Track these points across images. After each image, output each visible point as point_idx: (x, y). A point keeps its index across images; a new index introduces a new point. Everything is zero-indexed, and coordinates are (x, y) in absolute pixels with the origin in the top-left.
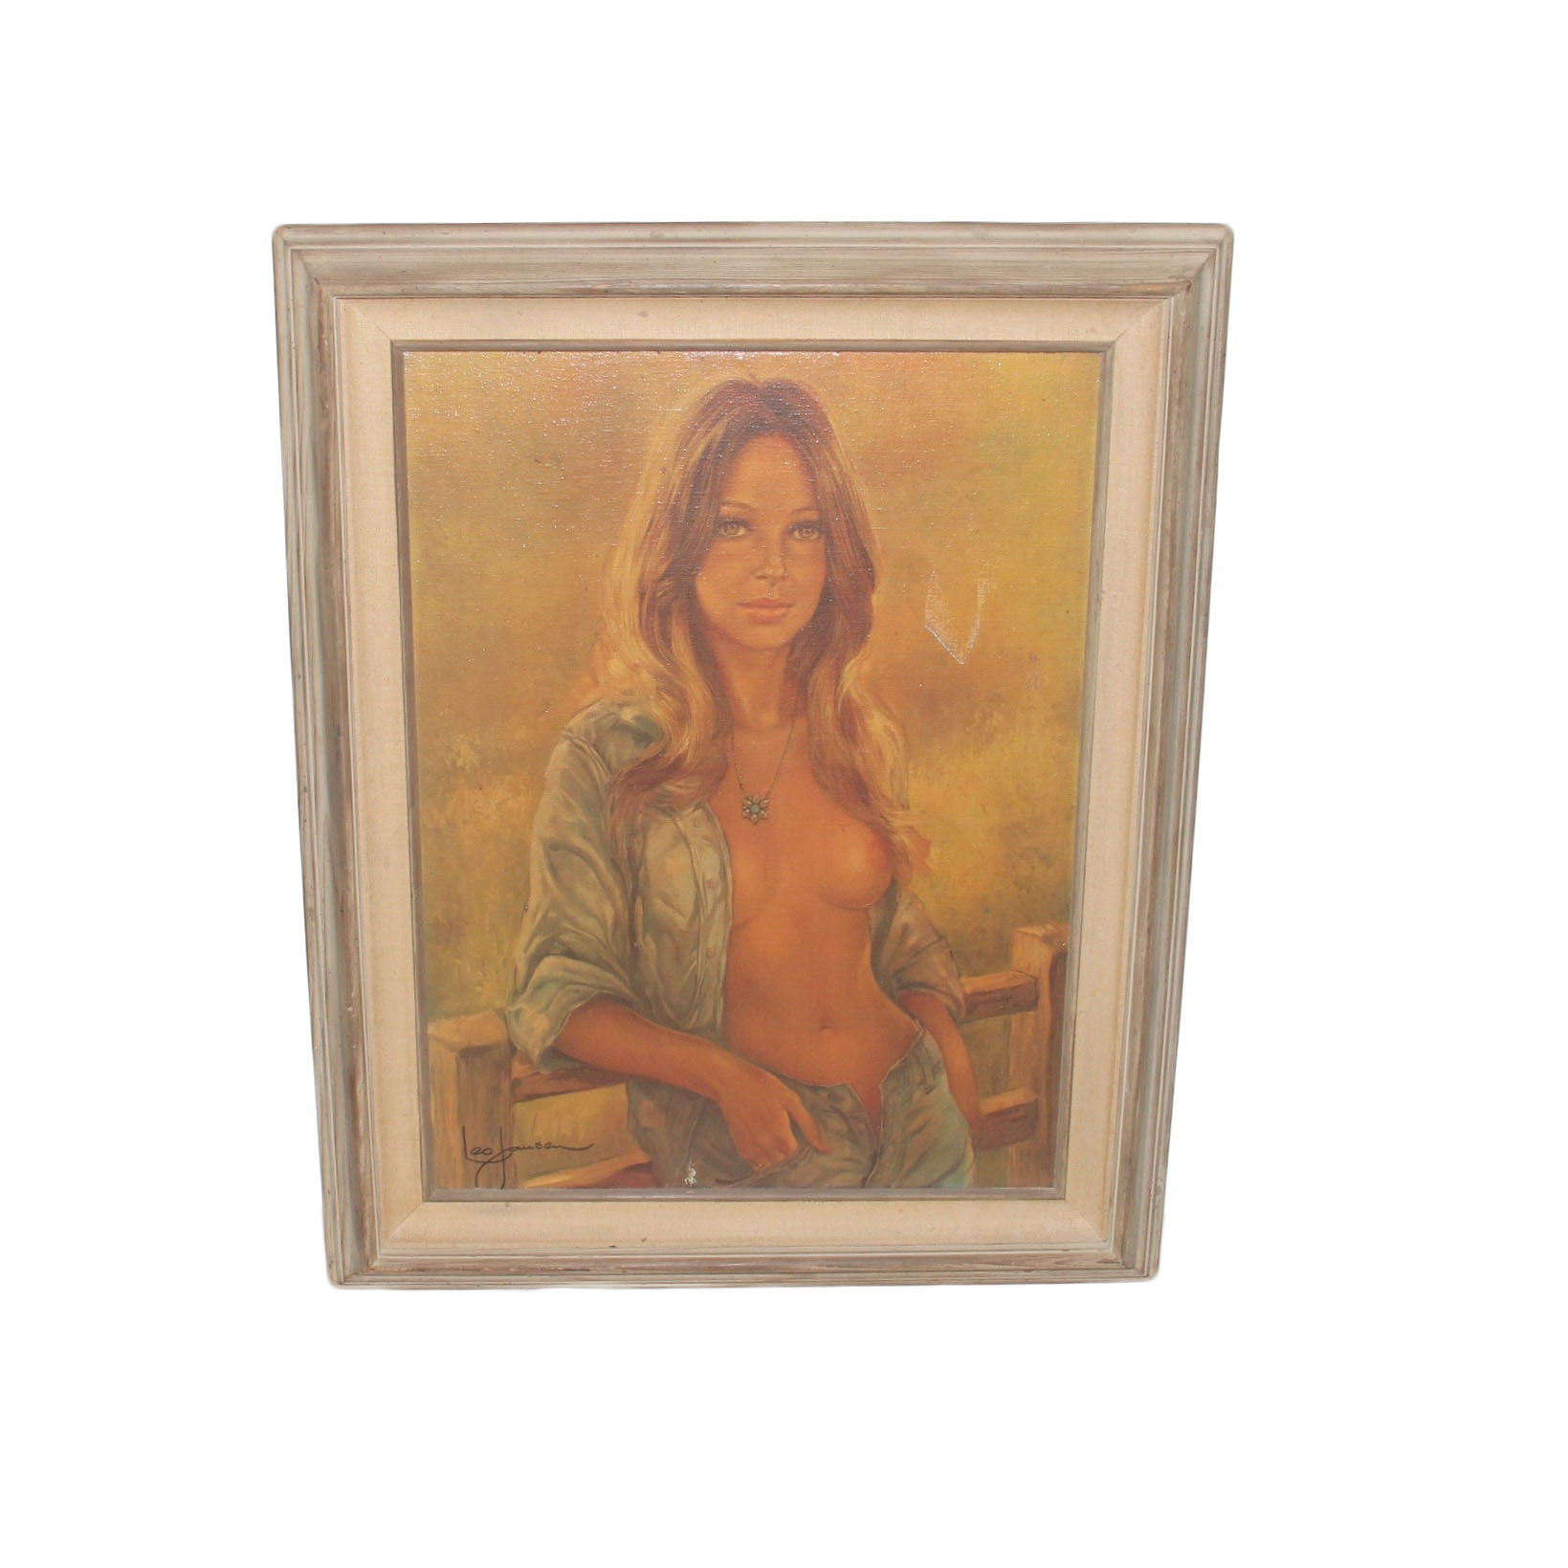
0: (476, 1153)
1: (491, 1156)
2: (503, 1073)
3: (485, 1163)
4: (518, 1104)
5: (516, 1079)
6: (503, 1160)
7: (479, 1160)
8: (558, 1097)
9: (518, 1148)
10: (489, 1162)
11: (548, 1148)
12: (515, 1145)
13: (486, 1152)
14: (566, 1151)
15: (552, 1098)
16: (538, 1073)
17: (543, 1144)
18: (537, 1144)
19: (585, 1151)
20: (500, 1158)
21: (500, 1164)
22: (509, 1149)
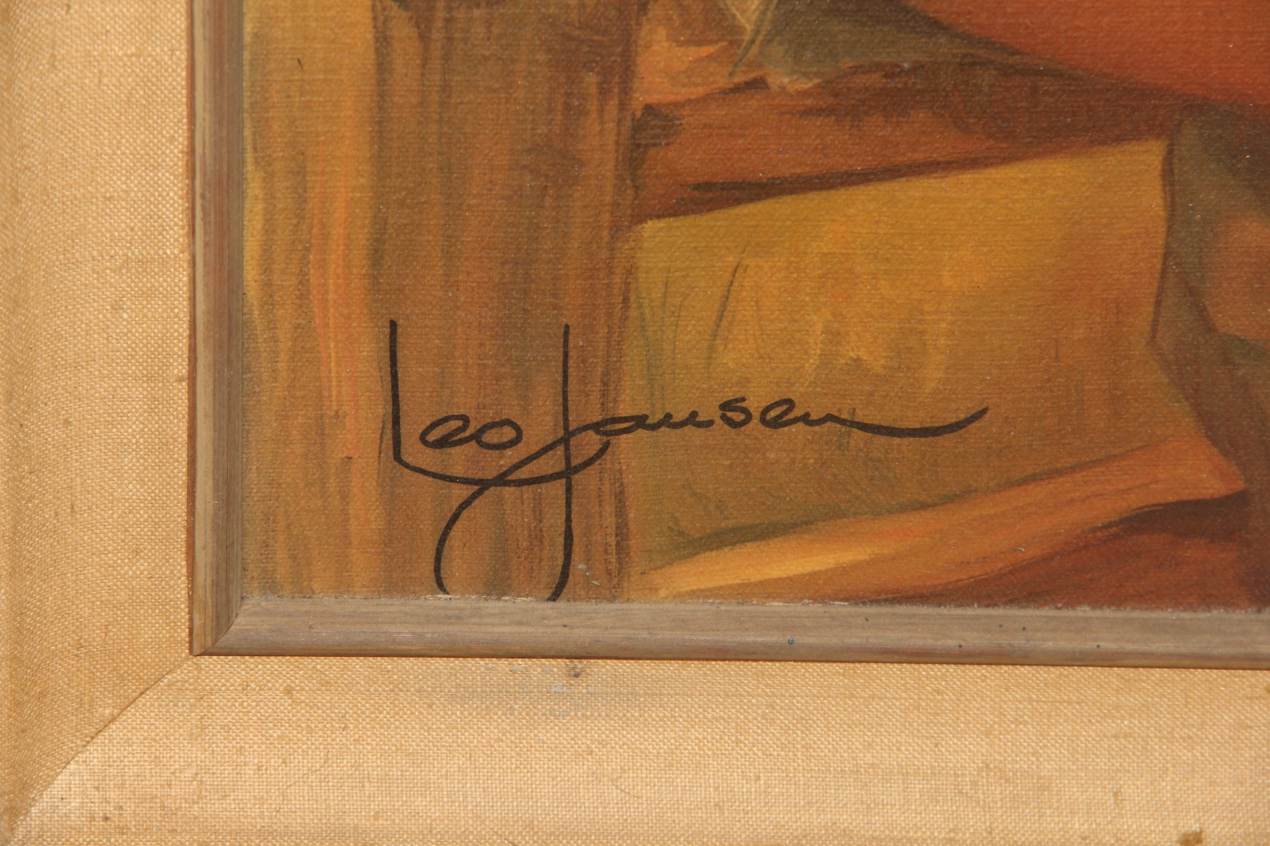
0: (443, 443)
1: (511, 456)
2: (591, 79)
3: (483, 485)
4: (650, 226)
5: (649, 109)
6: (568, 473)
7: (458, 471)
8: (840, 196)
9: (640, 422)
10: (502, 480)
11: (776, 423)
12: (625, 409)
13: (492, 437)
14: (857, 433)
15: (813, 200)
16: (757, 85)
17: (754, 405)
18: (726, 406)
19: (947, 441)
20: (553, 462)
21: (558, 488)
22: (596, 427)
